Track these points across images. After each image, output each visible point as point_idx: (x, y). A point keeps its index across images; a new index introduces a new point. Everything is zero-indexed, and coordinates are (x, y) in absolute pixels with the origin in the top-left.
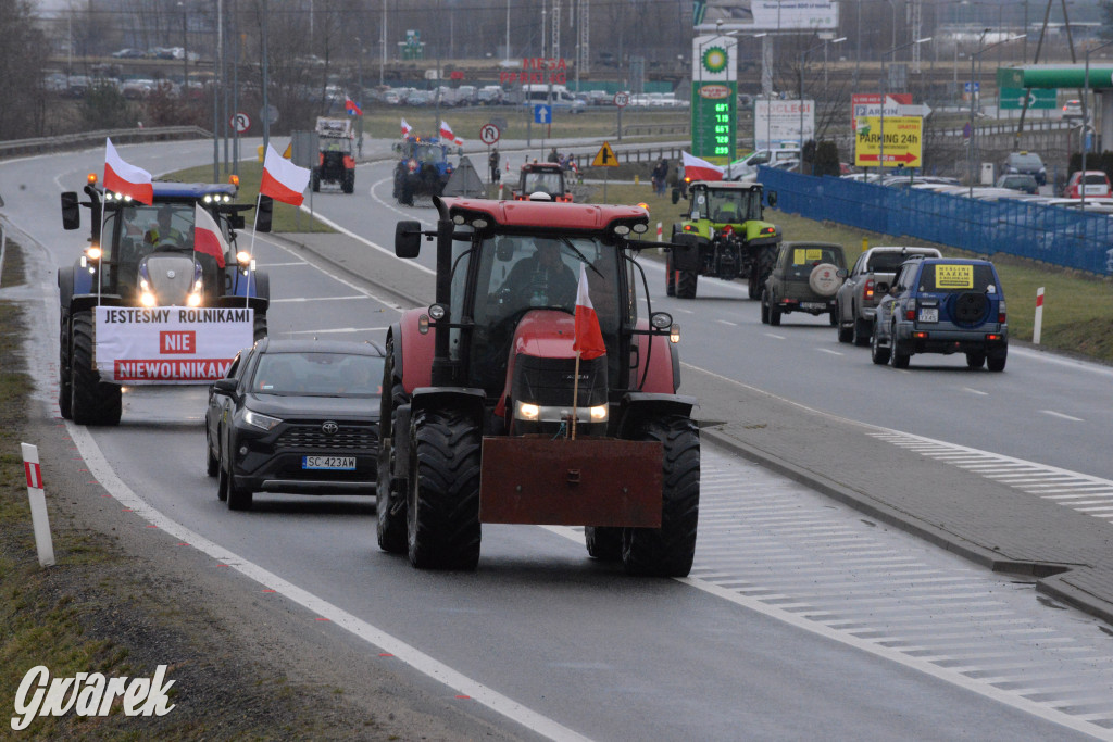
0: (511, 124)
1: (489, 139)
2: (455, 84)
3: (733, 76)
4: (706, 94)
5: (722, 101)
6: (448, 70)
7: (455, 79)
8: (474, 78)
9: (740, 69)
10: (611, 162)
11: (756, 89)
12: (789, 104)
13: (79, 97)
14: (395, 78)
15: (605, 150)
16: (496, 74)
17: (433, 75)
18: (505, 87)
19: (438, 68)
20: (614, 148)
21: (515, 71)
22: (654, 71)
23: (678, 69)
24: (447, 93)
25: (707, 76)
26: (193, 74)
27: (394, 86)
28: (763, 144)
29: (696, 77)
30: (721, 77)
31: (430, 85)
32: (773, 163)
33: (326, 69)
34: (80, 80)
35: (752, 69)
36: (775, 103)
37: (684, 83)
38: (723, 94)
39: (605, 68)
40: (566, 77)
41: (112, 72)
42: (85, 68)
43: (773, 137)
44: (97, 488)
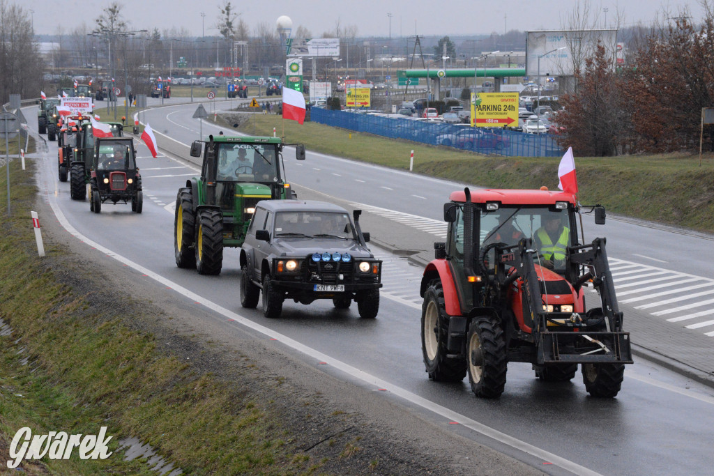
0: (219, 91)
1: (211, 97)
2: (198, 77)
3: (301, 73)
4: (291, 80)
5: (297, 83)
6: (196, 72)
7: (199, 75)
8: (206, 75)
9: (304, 71)
10: (256, 105)
11: (310, 78)
12: (322, 83)
13: (56, 83)
14: (176, 74)
15: (254, 101)
16: (213, 73)
17: (190, 73)
18: (218, 78)
19: (191, 71)
20: (257, 100)
21: (221, 72)
22: (272, 72)
23: (281, 71)
24: (194, 80)
25: (291, 74)
26: (100, 74)
27: (175, 77)
28: (313, 99)
29: (287, 74)
30: (297, 74)
31: (189, 77)
32: (316, 105)
33: (149, 71)
34: (58, 76)
35: (309, 71)
36: (317, 83)
37: (283, 76)
38: (298, 80)
39: (254, 71)
40: (239, 74)
41: (69, 73)
42: (59, 72)
43: (316, 96)
44: (61, 228)
